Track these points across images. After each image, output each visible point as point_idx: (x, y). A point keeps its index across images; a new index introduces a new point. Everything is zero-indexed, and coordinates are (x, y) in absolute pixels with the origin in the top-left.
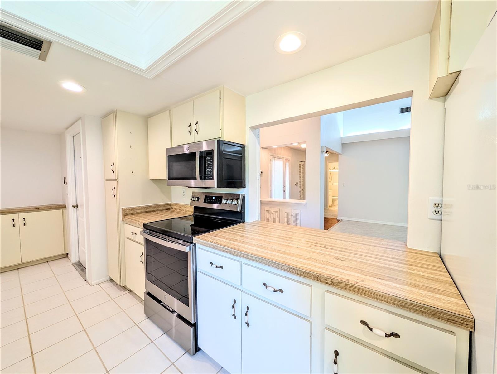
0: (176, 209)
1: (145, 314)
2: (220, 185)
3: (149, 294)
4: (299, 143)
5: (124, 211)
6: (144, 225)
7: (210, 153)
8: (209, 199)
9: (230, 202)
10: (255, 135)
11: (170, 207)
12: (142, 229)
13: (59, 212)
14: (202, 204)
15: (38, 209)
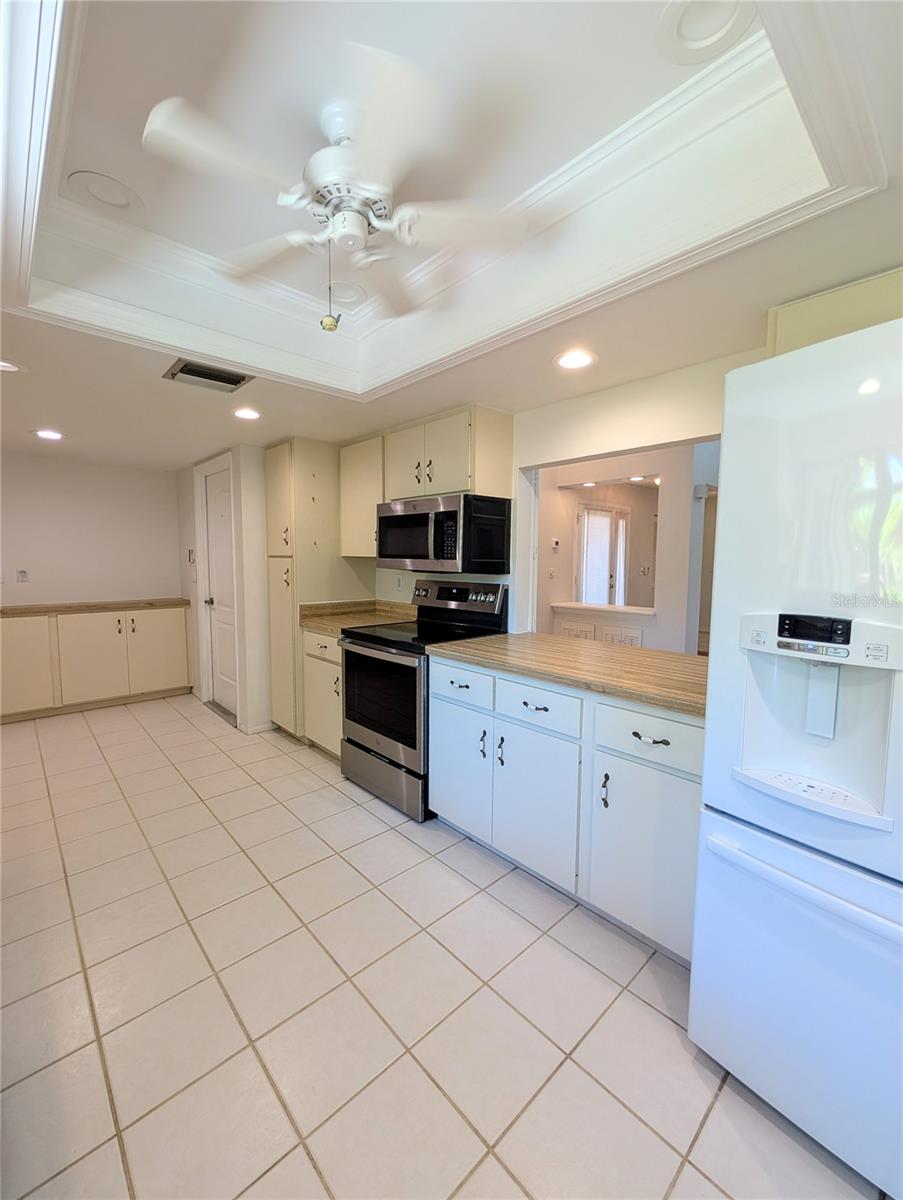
0: (384, 611)
1: (343, 773)
2: (466, 569)
3: (350, 741)
4: (644, 477)
5: (304, 610)
6: (344, 631)
7: (451, 516)
8: (445, 592)
9: (482, 598)
10: (530, 480)
11: (372, 608)
12: (341, 636)
13: (180, 611)
14: (433, 602)
15: (151, 605)
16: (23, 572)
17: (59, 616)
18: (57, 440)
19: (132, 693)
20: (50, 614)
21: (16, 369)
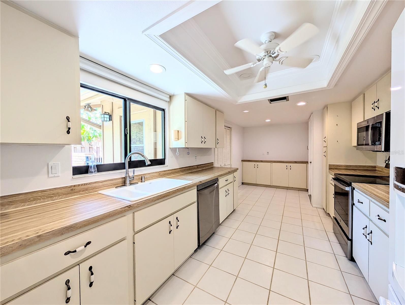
3: (335, 218)
5: (330, 166)
13: (305, 165)
15: (296, 162)
16: (268, 153)
17: (273, 163)
18: (270, 121)
19: (289, 186)
20: (271, 163)
21: (248, 111)
